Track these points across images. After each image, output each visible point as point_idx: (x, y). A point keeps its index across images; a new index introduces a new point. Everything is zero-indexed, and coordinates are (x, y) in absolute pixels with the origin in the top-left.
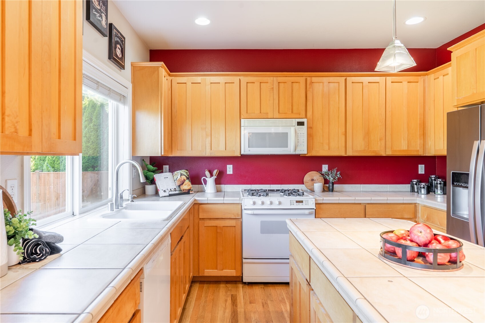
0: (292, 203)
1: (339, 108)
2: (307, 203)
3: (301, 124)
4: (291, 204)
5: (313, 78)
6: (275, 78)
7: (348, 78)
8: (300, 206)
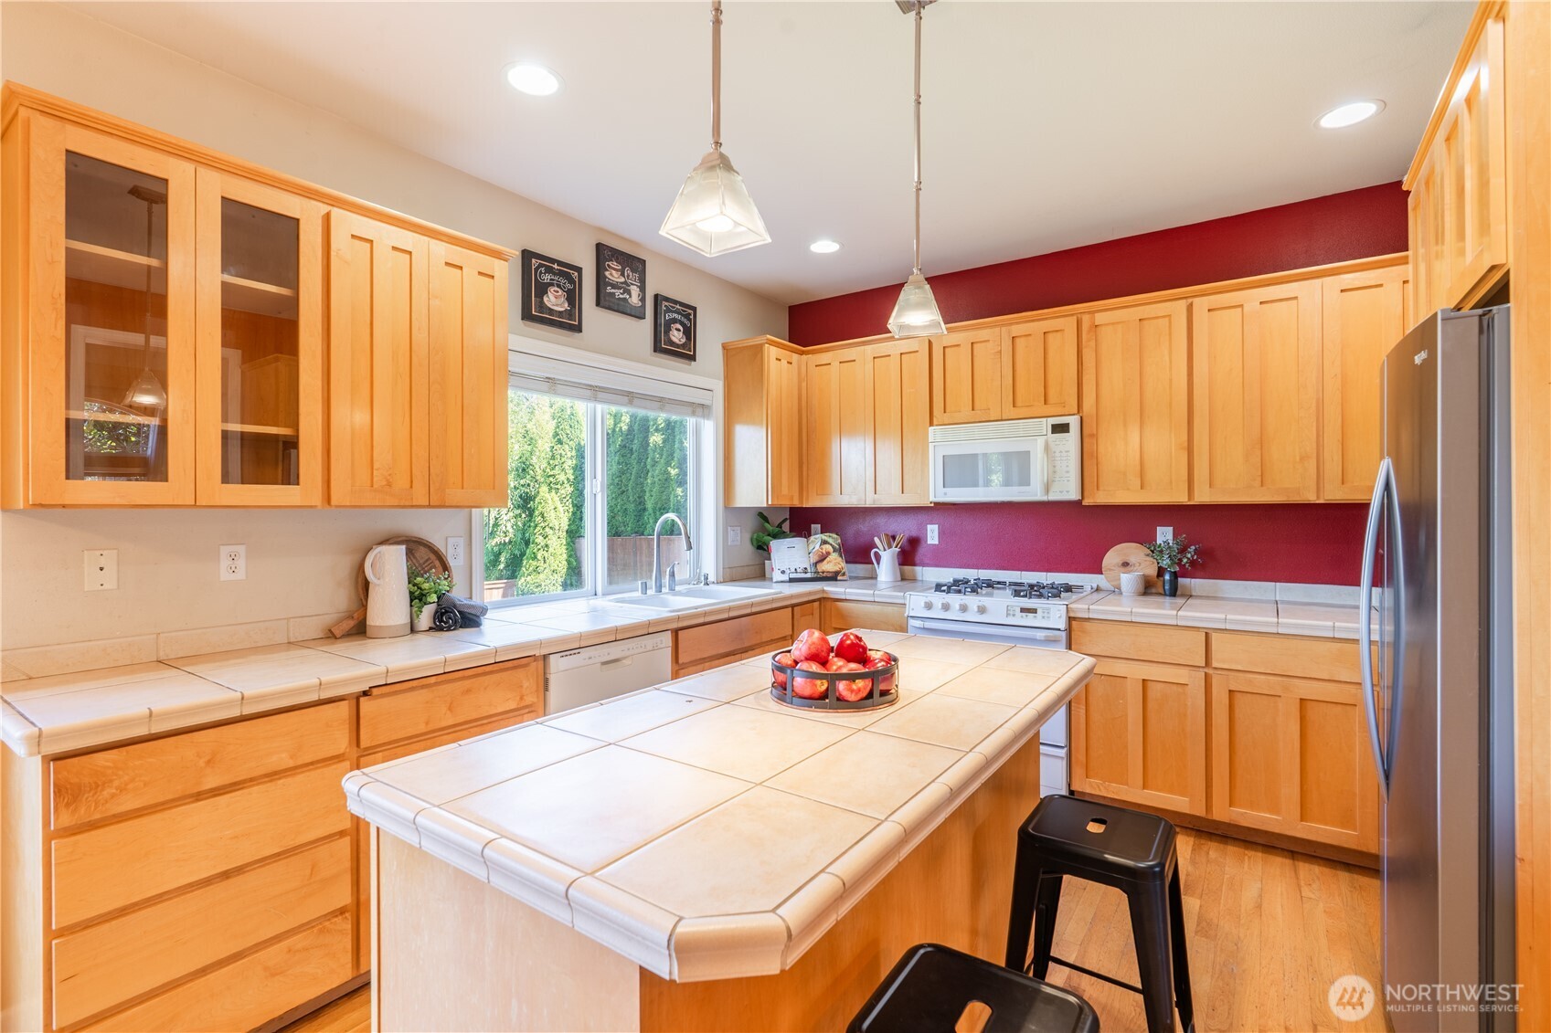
0: (1011, 613)
1: (1171, 380)
2: (1046, 615)
3: (1061, 429)
4: (1008, 615)
5: (1098, 316)
6: (1004, 329)
7: (1197, 301)
8: (1029, 620)
